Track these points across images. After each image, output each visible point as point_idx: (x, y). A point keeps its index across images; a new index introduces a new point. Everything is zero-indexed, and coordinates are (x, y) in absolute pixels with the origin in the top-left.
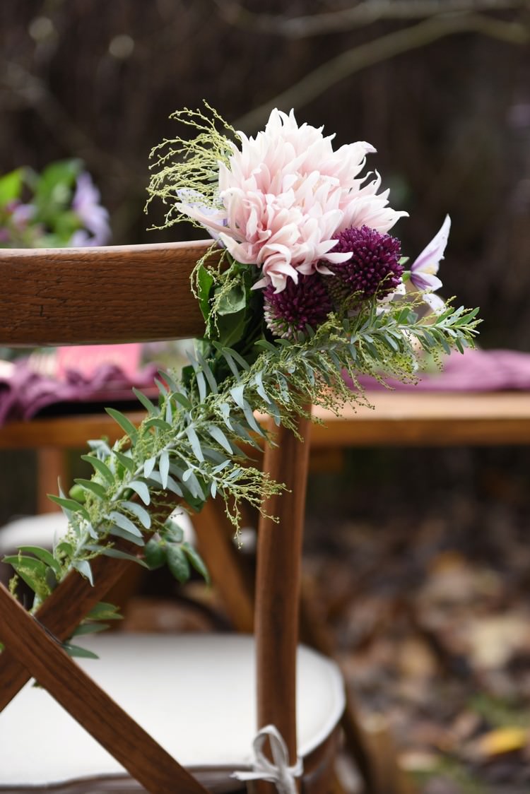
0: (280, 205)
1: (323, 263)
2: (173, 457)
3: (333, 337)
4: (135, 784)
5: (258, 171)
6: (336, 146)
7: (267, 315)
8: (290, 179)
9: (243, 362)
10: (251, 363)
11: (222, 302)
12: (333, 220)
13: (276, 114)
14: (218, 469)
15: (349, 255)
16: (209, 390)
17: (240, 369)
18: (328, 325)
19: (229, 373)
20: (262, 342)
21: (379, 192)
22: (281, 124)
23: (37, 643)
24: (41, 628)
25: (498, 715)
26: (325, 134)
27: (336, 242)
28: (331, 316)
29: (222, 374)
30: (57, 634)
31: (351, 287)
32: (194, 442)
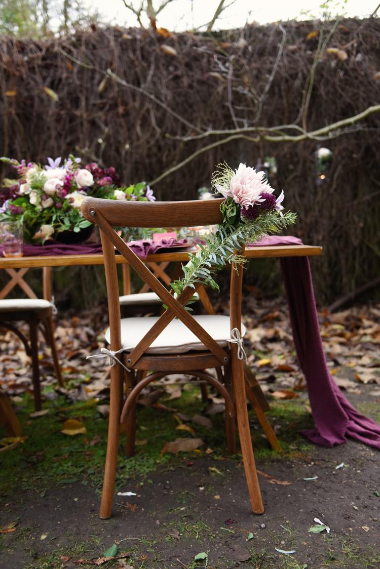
0: (246, 187)
1: (257, 202)
2: (216, 255)
3: (260, 221)
4: (203, 344)
5: (240, 179)
6: (257, 172)
7: (241, 217)
8: (248, 181)
9: (234, 228)
10: (236, 228)
11: (229, 214)
12: (259, 191)
13: (241, 164)
14: (230, 257)
15: (265, 200)
16: (224, 237)
17: (234, 231)
18: (259, 218)
19: (230, 232)
20: (240, 223)
21: (267, 184)
22: (242, 166)
23: (177, 306)
24: (178, 302)
25: (260, 355)
26: (254, 169)
27: (261, 196)
28: (260, 215)
29: (228, 232)
30: (182, 304)
31: (264, 209)
32: (222, 250)
